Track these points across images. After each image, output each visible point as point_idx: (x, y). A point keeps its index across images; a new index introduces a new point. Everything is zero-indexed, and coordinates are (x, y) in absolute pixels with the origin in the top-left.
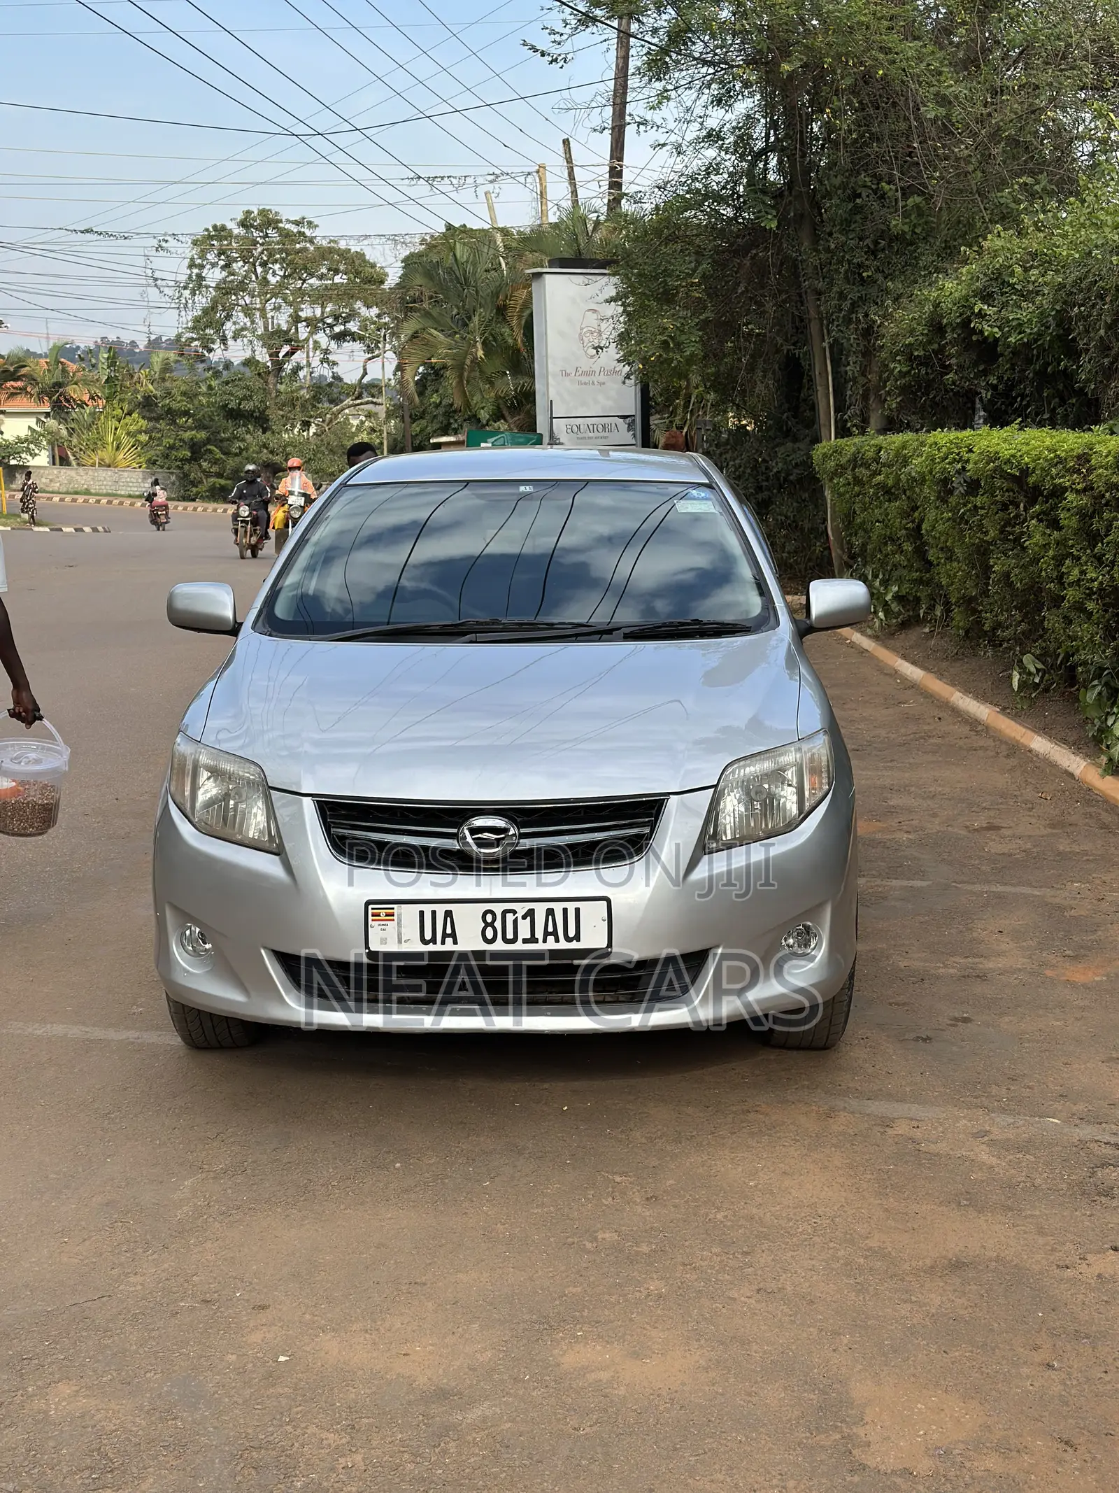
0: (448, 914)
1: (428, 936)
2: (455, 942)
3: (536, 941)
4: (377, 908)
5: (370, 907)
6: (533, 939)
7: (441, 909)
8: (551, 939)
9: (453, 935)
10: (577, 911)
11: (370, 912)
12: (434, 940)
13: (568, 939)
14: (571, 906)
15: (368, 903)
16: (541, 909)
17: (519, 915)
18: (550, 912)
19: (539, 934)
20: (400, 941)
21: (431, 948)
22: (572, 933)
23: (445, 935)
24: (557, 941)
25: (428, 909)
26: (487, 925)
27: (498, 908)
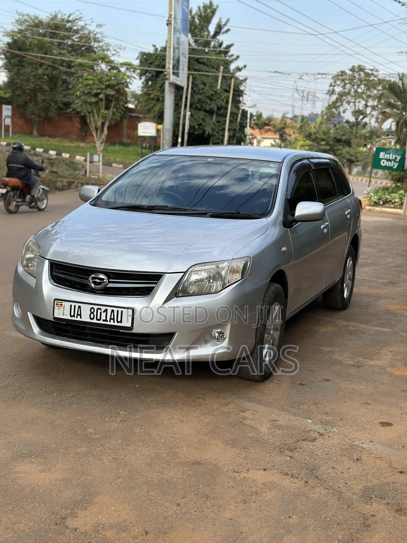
0: (79, 307)
1: (72, 314)
2: (81, 318)
3: (107, 321)
4: (58, 301)
5: (56, 301)
6: (106, 320)
7: (77, 305)
8: (112, 321)
9: (80, 315)
10: (122, 312)
11: (55, 303)
12: (74, 316)
13: (118, 322)
14: (120, 310)
15: (55, 300)
16: (110, 309)
17: (102, 311)
18: (113, 311)
19: (108, 319)
20: (63, 315)
21: (73, 318)
22: (119, 320)
23: (78, 315)
24: (114, 322)
25: (73, 304)
26: (91, 313)
27: (96, 307)
